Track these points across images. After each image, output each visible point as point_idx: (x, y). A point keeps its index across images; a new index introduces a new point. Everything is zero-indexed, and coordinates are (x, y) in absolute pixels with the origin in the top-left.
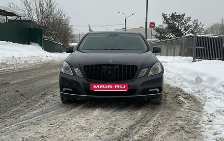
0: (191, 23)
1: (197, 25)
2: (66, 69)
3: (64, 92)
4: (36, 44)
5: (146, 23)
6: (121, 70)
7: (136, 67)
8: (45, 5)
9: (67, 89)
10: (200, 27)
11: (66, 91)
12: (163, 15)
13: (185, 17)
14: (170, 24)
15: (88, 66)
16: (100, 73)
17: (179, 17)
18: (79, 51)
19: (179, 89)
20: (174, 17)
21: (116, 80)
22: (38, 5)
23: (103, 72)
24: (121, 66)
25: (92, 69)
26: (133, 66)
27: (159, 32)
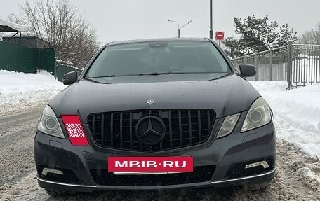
0: (277, 30)
1: (287, 33)
2: (49, 122)
3: (45, 177)
4: (46, 72)
5: (211, 32)
6: (175, 120)
7: (212, 112)
8: (57, 14)
9: (52, 171)
10: (292, 35)
11: (49, 177)
12: (236, 20)
13: (268, 22)
14: (246, 33)
15: (97, 115)
16: (126, 130)
17: (259, 22)
18: (87, 79)
19: (292, 145)
20: (252, 22)
21: (166, 146)
22: (47, 13)
23: (134, 129)
24: (174, 112)
25: (107, 123)
26: (204, 111)
27: (231, 46)
